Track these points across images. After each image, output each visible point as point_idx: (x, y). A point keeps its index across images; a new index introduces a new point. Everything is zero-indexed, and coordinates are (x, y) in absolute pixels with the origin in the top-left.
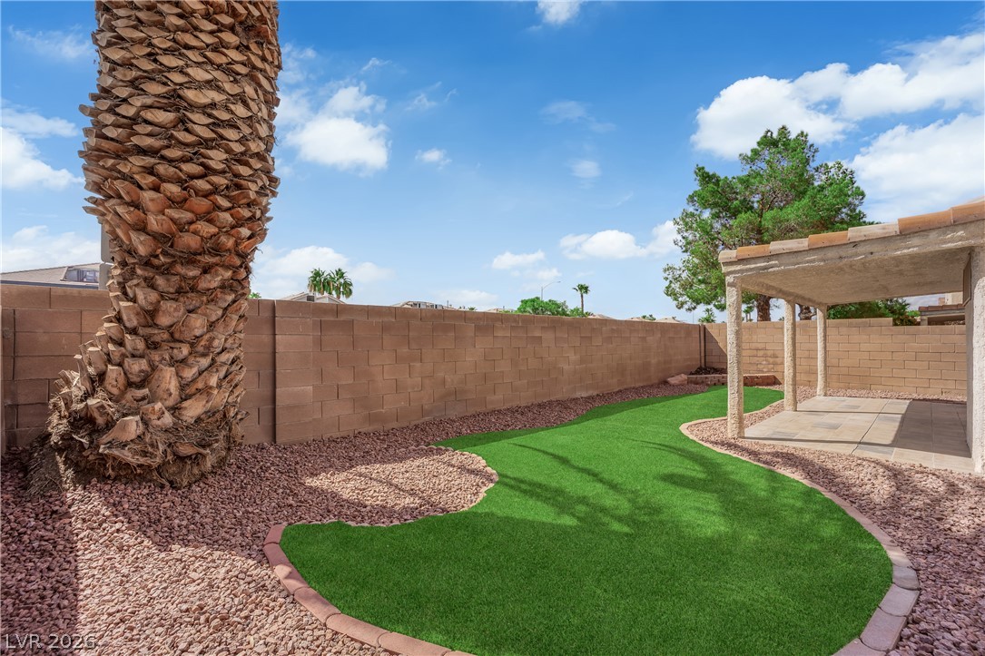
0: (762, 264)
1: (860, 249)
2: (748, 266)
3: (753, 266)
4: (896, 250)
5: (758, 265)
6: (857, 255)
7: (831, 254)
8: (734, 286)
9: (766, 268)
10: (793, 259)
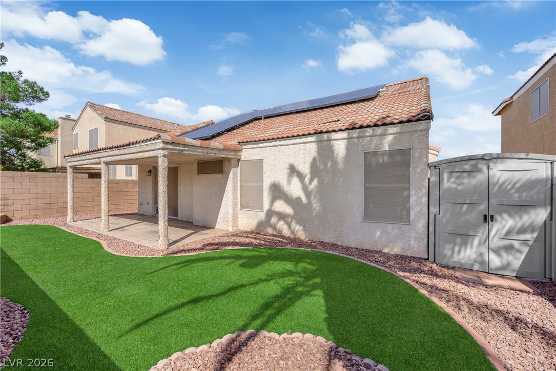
0: (182, 148)
1: (214, 151)
2: (175, 147)
3: (178, 148)
4: (221, 154)
5: (180, 148)
6: (212, 153)
7: (206, 151)
8: (166, 157)
9: (182, 151)
10: (193, 149)
